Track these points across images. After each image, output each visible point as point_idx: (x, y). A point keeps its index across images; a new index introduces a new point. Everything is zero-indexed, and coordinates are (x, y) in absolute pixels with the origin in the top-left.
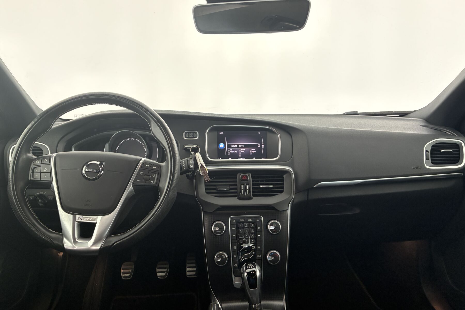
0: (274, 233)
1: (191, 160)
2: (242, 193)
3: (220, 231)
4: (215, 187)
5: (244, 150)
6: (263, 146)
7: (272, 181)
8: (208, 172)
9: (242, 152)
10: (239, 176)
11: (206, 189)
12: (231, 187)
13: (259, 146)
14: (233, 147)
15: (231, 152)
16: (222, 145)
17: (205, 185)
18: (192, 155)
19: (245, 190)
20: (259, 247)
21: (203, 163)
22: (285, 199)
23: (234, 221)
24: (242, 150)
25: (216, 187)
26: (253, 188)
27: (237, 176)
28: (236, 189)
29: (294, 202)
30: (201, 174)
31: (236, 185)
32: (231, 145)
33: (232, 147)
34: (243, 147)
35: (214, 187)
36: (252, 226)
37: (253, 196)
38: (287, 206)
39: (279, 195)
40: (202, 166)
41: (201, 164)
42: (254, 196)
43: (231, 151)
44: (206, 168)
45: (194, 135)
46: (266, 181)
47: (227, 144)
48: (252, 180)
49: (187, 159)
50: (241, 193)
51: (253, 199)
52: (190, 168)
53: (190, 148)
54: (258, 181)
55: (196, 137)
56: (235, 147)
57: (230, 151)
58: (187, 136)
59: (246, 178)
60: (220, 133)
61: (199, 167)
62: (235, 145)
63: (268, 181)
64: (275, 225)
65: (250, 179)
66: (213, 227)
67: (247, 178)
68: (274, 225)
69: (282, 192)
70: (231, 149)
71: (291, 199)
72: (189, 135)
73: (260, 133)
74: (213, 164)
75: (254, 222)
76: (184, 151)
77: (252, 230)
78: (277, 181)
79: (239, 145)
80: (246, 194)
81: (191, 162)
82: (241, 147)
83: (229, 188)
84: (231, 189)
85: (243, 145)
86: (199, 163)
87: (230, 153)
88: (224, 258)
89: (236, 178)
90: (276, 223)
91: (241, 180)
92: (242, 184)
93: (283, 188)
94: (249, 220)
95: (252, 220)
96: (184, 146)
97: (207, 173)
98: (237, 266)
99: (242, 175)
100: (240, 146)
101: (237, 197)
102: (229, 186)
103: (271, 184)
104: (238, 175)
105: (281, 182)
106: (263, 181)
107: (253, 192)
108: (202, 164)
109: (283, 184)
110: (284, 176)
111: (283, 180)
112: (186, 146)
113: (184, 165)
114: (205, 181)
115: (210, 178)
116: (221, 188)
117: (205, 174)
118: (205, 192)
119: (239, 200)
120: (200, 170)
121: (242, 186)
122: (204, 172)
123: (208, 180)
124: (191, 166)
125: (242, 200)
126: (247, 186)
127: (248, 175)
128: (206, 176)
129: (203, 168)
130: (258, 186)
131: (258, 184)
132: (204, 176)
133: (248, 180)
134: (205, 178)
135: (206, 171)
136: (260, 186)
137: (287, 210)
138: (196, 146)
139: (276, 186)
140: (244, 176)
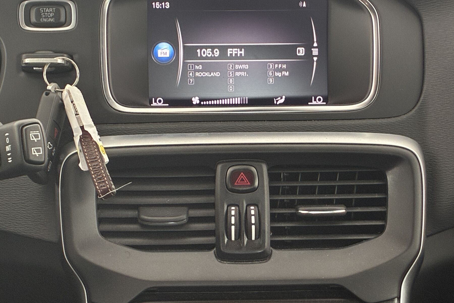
1: (36, 129)
2: (233, 238)
4: (136, 213)
5: (246, 67)
6: (315, 52)
7: (343, 190)
8: (107, 160)
9: (238, 74)
10: (221, 171)
11: (100, 221)
12: (194, 213)
13: (301, 51)
14: (204, 56)
15: (197, 74)
16: (165, 51)
17: (100, 207)
18: (47, 94)
19: (243, 228)
21: (90, 126)
24: (237, 67)
25: (139, 214)
26: (274, 219)
27: (215, 171)
28: (211, 219)
29: (422, 267)
30: (83, 166)
31: (212, 206)
32: (199, 51)
33: (201, 58)
34: (241, 57)
35: (131, 214)
37: (272, 246)
38: (397, 285)
39: (365, 244)
40: (86, 135)
41: (82, 128)
42: (276, 245)
43: (199, 71)
44: (100, 143)
45: (57, 15)
46: (323, 190)
47: (184, 47)
48: (271, 188)
49: (19, 126)
50: (229, 237)
51: (272, 259)
53: (42, 65)
54: (292, 191)
55: (67, 22)
56: (211, 58)
57: (196, 71)
58: (33, 19)
60: (157, 5)
61: (77, 140)
62: (213, 48)
63: (330, 190)
65: (263, 186)
67: (252, 182)
69: (378, 231)
70: (198, 64)
71: (411, 258)
72: (38, 15)
73: (304, 5)
74: (129, 127)
76: (23, 74)
78: (361, 189)
79: (229, 50)
80: (246, 240)
81: (36, 136)
82: (236, 57)
83: (184, 217)
84: (192, 220)
85: (241, 48)
86: (75, 125)
87: (196, 78)
89: (213, 179)
91: (230, 187)
92: (233, 205)
93: (383, 216)
96: (19, 59)
97: (103, 165)
99: (232, 172)
100: (231, 54)
101: (212, 252)
102: (186, 208)
103: (339, 203)
104: (219, 167)
105: (377, 196)
106: (311, 190)
107: (275, 231)
108: (86, 129)
109: (384, 202)
110: (391, 177)
111: (384, 189)
112: (27, 61)
113: (8, 148)
114: (97, 194)
115: (116, 181)
116: (154, 220)
117: (97, 165)
118: (98, 231)
119: (221, 262)
120: (77, 153)
121: (233, 210)
122: (92, 159)
123: (108, 188)
124: (33, 154)
125: (233, 264)
126: (253, 209)
127: (254, 169)
128: (100, 174)
129: (89, 143)
130: (293, 211)
131: (293, 204)
132: (93, 176)
133: (255, 190)
134: (96, 180)
135: (99, 155)
136: (300, 209)
137: (396, 299)
138: (63, 59)
139: (359, 210)
140: (242, 173)
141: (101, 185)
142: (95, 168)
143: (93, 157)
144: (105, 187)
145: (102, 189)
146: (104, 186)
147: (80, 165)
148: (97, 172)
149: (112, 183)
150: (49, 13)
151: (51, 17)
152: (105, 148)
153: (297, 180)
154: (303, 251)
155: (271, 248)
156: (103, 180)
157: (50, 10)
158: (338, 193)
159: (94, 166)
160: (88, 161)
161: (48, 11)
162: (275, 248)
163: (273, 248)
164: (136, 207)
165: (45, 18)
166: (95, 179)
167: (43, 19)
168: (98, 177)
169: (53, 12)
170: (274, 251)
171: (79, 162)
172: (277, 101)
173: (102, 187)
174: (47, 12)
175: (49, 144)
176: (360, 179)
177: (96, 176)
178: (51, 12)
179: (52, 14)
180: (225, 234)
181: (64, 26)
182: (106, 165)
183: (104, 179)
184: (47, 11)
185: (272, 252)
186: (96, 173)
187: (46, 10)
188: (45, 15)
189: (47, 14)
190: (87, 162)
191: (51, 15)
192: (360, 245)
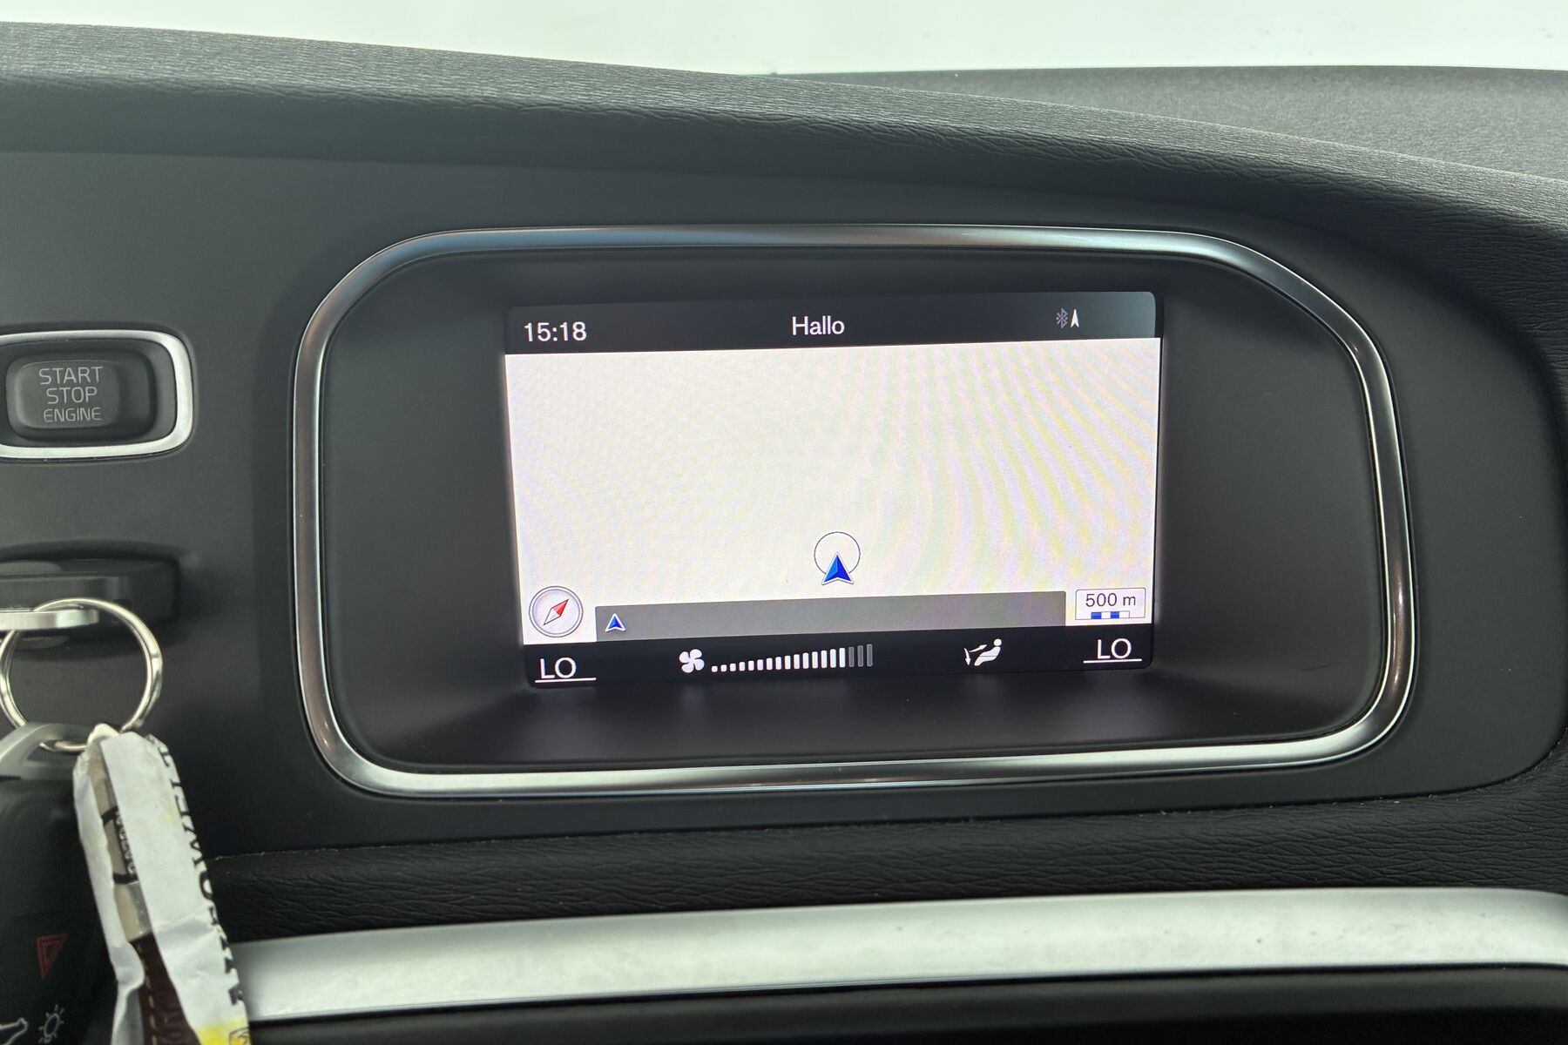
55: (157, 420)
58: (16, 412)
73: (1075, 321)
138: (86, 608)
150: (78, 385)
151: (83, 405)
157: (80, 375)
161: (73, 377)
165: (61, 406)
167: (53, 413)
169: (93, 383)
172: (974, 657)
174: (70, 383)
178: (84, 383)
179: (91, 391)
181: (145, 439)
184: (66, 378)
187: (63, 374)
188: (61, 394)
189: (69, 393)
191: (87, 394)
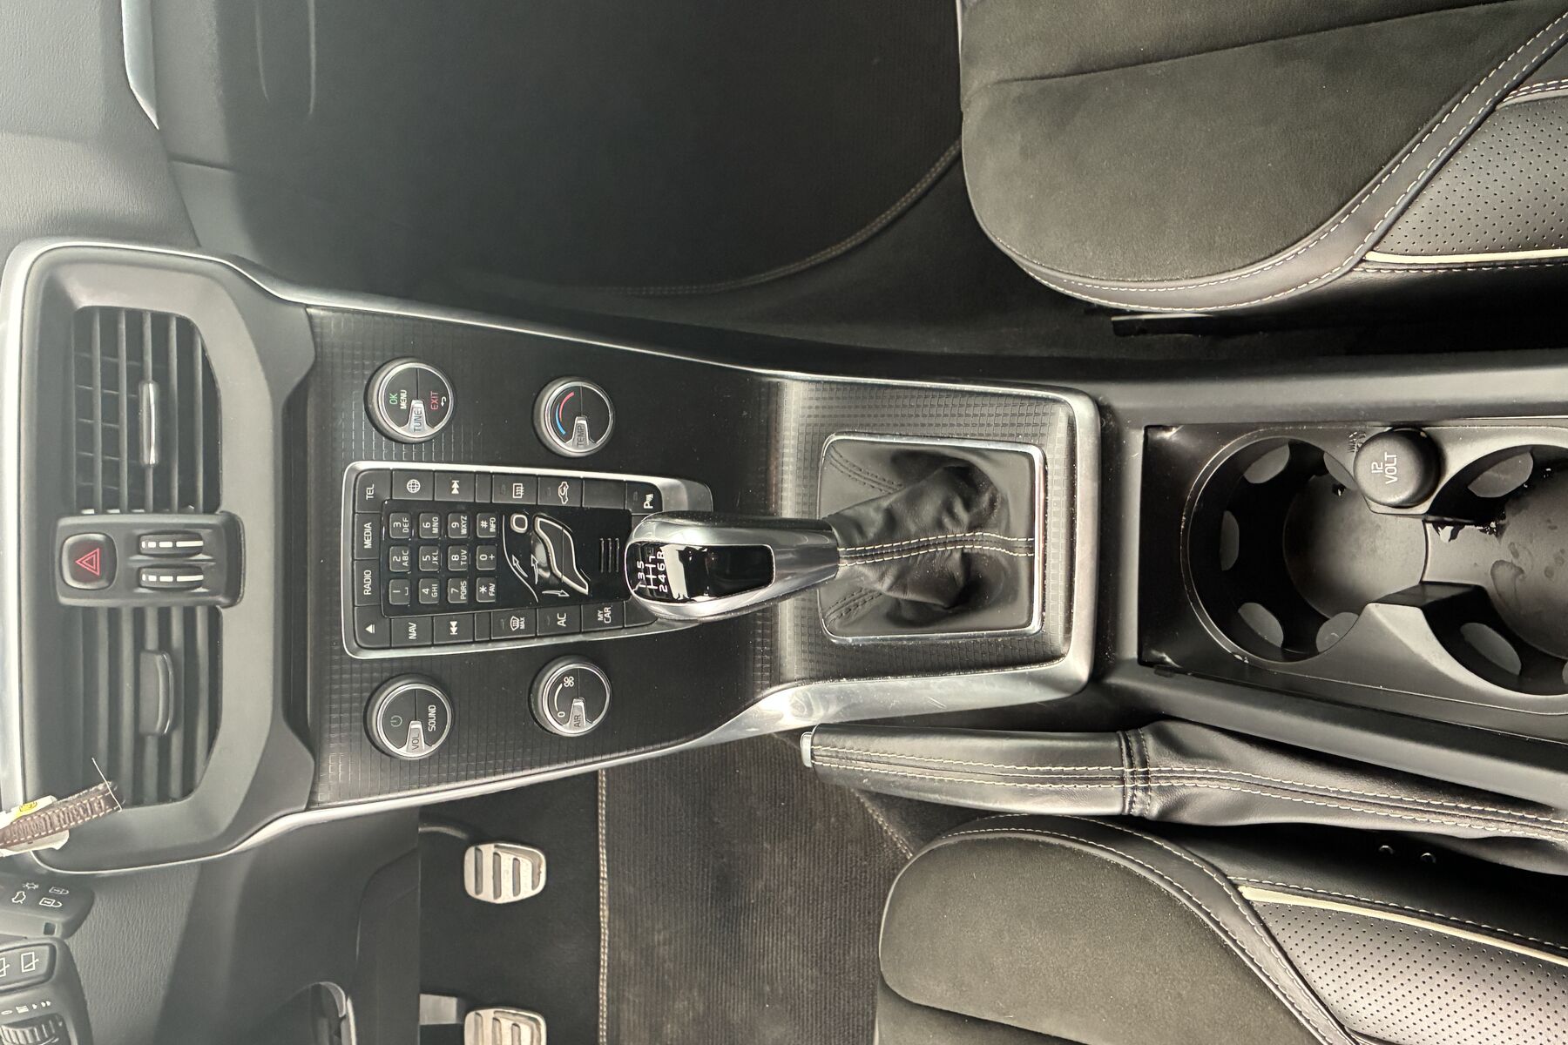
0: (447, 403)
2: (199, 578)
3: (432, 711)
4: (149, 738)
8: (48, 800)
10: (74, 593)
11: (163, 797)
12: (152, 642)
17: (137, 801)
19: (179, 561)
20: (519, 492)
22: (244, 318)
23: (370, 629)
25: (153, 735)
26: (162, 506)
27: (72, 608)
28: (164, 615)
29: (257, 262)
30: (59, 842)
31: (139, 615)
35: (152, 747)
36: (401, 525)
37: (213, 512)
38: (283, 307)
39: (211, 354)
42: (212, 505)
44: (15, 813)
48: (108, 510)
50: (197, 585)
51: (236, 512)
52: (43, 970)
54: (112, 470)
59: (96, 554)
64: (404, 396)
65: (100, 525)
66: (403, 752)
67: (95, 544)
68: (404, 406)
69: (187, 330)
71: (238, 280)
75: (378, 512)
77: (426, 526)
80: (202, 557)
83: (158, 658)
88: (569, 682)
89: (89, 611)
90: (393, 387)
91: (103, 583)
92: (139, 578)
93: (161, 320)
94: (368, 544)
95: (368, 526)
97: (58, 807)
98: (607, 610)
99: (75, 578)
101: (223, 612)
102: (143, 655)
103: (135, 392)
104: (65, 601)
106: (111, 438)
107: (187, 501)
109: (135, 317)
110: (84, 299)
111: (110, 314)
115: (90, 781)
116: (163, 710)
117: (59, 816)
118: (185, 801)
119: (242, 597)
120: (35, 852)
121: (147, 578)
122: (46, 824)
123: (104, 798)
124: (34, 969)
125: (244, 579)
126: (147, 545)
127: (70, 541)
128: (76, 810)
129: (14, 830)
130: (150, 474)
131: (138, 471)
132: (79, 822)
133: (109, 540)
134: (88, 816)
135: (39, 814)
136: (146, 461)
137: (308, 310)
139: (149, 359)
140: (77, 562)
141: (97, 809)
142: (64, 820)
143: (43, 823)
144: (101, 801)
145: (105, 805)
146: (100, 803)
147: (57, 846)
148: (71, 816)
149: (93, 789)
152: (25, 801)
153: (92, 461)
154: (223, 459)
155: (217, 512)
156: (88, 806)
158: (117, 390)
159: (59, 821)
160: (50, 832)
162: (218, 505)
163: (216, 509)
164: (139, 740)
166: (86, 819)
168: (82, 813)
170: (224, 507)
171: (53, 849)
173: (101, 807)
175: (15, 900)
176: (90, 348)
177: (79, 818)
180: (193, 591)
182: (59, 799)
183: (85, 804)
185: (222, 512)
186: (73, 818)
190: (53, 833)
192: (214, 363)
